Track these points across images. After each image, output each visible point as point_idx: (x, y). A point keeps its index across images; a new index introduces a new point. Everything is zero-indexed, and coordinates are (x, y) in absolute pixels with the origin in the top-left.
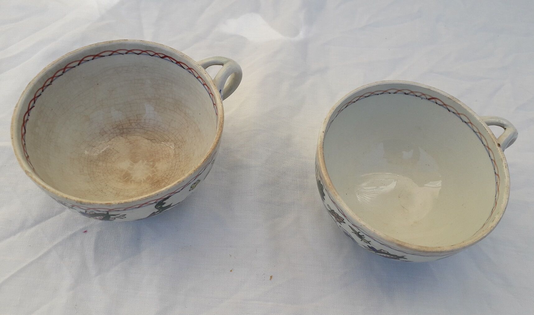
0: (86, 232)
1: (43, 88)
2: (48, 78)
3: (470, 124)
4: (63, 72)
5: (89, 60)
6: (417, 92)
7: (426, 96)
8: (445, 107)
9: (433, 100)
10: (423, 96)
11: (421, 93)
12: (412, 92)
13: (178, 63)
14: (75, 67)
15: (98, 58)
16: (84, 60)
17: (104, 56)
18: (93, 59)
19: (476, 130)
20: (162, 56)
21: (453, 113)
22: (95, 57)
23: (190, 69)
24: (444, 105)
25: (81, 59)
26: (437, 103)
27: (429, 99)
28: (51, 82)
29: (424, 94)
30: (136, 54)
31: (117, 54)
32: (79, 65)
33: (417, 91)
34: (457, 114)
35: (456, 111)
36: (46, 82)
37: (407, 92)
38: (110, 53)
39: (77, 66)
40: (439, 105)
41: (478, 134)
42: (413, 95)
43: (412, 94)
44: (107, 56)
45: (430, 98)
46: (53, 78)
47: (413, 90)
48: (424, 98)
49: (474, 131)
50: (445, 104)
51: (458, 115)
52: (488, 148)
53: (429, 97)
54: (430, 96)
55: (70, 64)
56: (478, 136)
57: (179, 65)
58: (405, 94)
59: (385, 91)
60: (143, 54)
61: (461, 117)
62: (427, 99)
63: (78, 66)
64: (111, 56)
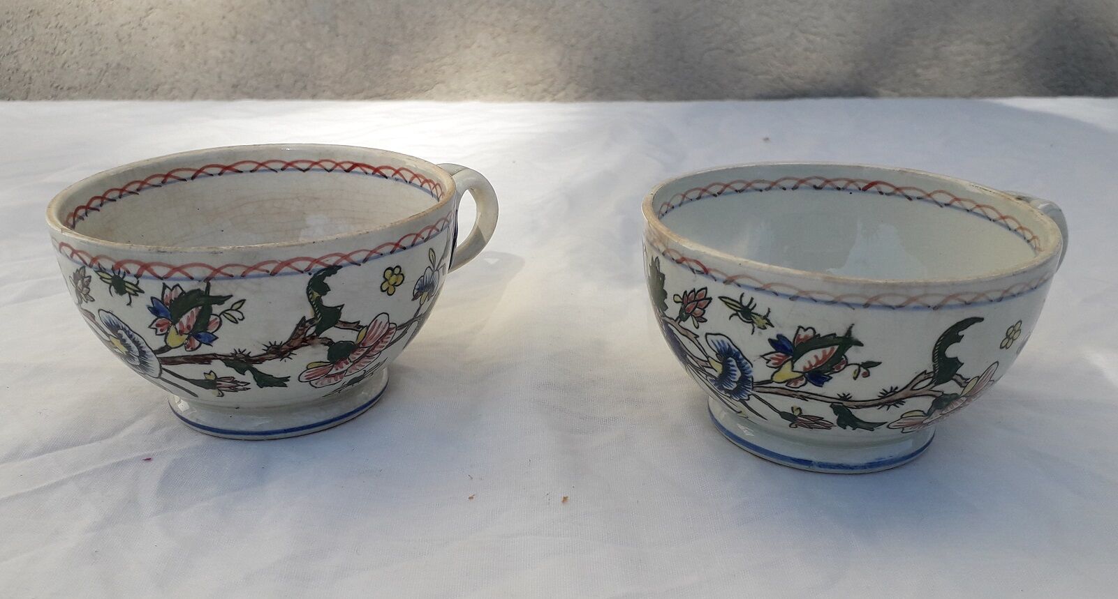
0: (149, 459)
1: (122, 192)
2: (134, 180)
3: (956, 204)
4: (163, 182)
5: (212, 175)
6: (837, 180)
7: (857, 185)
8: (899, 196)
9: (873, 188)
10: (852, 186)
11: (845, 179)
12: (828, 181)
13: (376, 171)
14: (185, 180)
15: (230, 173)
16: (204, 172)
17: (241, 172)
18: (220, 174)
19: (969, 206)
20: (347, 166)
21: (919, 198)
22: (225, 169)
23: (397, 172)
24: (897, 191)
25: (198, 168)
26: (881, 193)
27: (865, 189)
28: (138, 190)
29: (852, 182)
30: (301, 170)
31: (266, 170)
32: (193, 178)
33: (837, 177)
34: (926, 198)
35: (921, 191)
36: (129, 185)
37: (818, 183)
38: (253, 166)
39: (188, 179)
40: (886, 194)
41: (978, 210)
42: (832, 189)
43: (828, 186)
44: (247, 171)
45: (867, 186)
46: (143, 185)
47: (829, 178)
48: (855, 191)
49: (968, 211)
50: (898, 189)
51: (929, 199)
52: (1001, 220)
53: (862, 185)
54: (864, 181)
55: (178, 170)
56: (977, 214)
57: (378, 176)
58: (815, 187)
59: (775, 183)
60: (313, 170)
61: (937, 200)
62: (860, 189)
63: (191, 181)
64: (254, 174)
